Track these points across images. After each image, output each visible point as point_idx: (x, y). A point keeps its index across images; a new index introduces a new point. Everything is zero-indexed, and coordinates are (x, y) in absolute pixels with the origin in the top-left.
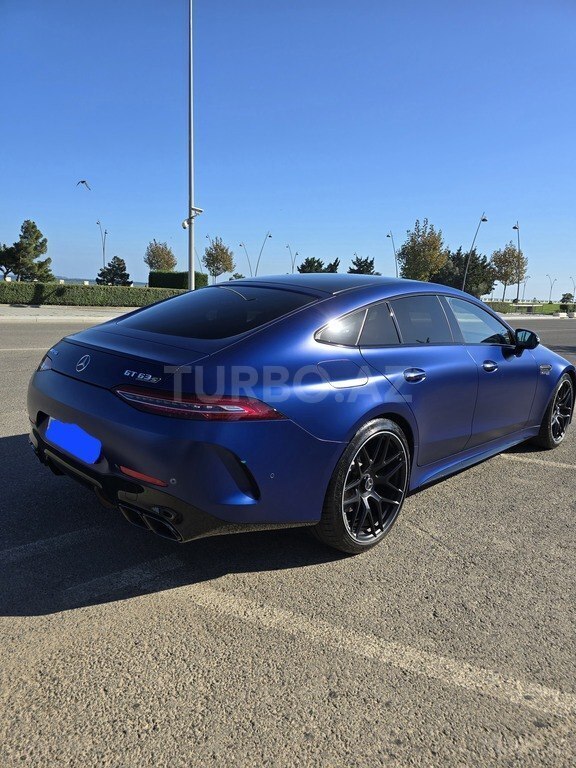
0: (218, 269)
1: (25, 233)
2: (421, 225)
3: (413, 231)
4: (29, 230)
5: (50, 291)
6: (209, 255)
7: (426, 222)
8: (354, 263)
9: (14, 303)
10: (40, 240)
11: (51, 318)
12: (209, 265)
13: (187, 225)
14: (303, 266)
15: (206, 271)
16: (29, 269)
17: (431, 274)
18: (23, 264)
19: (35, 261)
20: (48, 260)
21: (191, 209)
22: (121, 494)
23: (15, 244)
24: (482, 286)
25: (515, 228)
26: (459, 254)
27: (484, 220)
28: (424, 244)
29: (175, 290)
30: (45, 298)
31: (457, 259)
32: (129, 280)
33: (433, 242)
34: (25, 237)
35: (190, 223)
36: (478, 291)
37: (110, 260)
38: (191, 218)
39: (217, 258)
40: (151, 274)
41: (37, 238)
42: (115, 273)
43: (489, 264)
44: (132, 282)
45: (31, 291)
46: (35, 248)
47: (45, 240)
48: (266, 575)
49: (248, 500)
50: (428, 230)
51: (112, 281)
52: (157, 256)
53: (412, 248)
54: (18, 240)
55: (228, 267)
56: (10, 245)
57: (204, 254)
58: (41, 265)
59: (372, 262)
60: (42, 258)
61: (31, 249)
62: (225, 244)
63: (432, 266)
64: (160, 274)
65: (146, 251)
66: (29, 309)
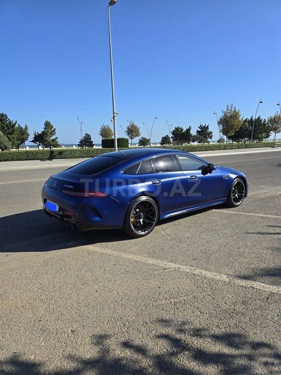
0: (133, 135)
1: (46, 126)
2: (230, 107)
3: (225, 110)
4: (47, 125)
5: (56, 153)
6: (128, 129)
7: (232, 105)
8: (199, 128)
9: (42, 159)
10: (53, 129)
11: (56, 165)
12: (128, 134)
13: (113, 120)
14: (173, 131)
15: (127, 137)
16: (48, 143)
17: (235, 131)
18: (46, 140)
19: (51, 138)
20: (57, 138)
21: (114, 113)
22: (65, 219)
23: (42, 132)
24: (264, 135)
25: (278, 105)
26: (251, 119)
27: (261, 102)
28: (231, 116)
29: (110, 149)
30: (55, 156)
31: (251, 122)
32: (93, 144)
33: (235, 115)
34: (46, 129)
35: (114, 119)
36: (262, 137)
37: (84, 135)
38: (114, 117)
39: (132, 131)
40: (103, 140)
41: (51, 128)
42: (87, 141)
43: (267, 123)
44: (94, 145)
45: (49, 154)
46: (51, 133)
47: (55, 129)
48: (109, 243)
49: (97, 219)
50: (233, 110)
51: (85, 144)
52: (105, 132)
53: (225, 119)
54: (43, 130)
55: (138, 135)
56: (40, 133)
57: (126, 129)
58: (53, 140)
59: (208, 126)
60: (53, 137)
61: (49, 134)
62: (135, 124)
63: (235, 127)
64: (107, 140)
65: (100, 130)
66: (48, 162)
